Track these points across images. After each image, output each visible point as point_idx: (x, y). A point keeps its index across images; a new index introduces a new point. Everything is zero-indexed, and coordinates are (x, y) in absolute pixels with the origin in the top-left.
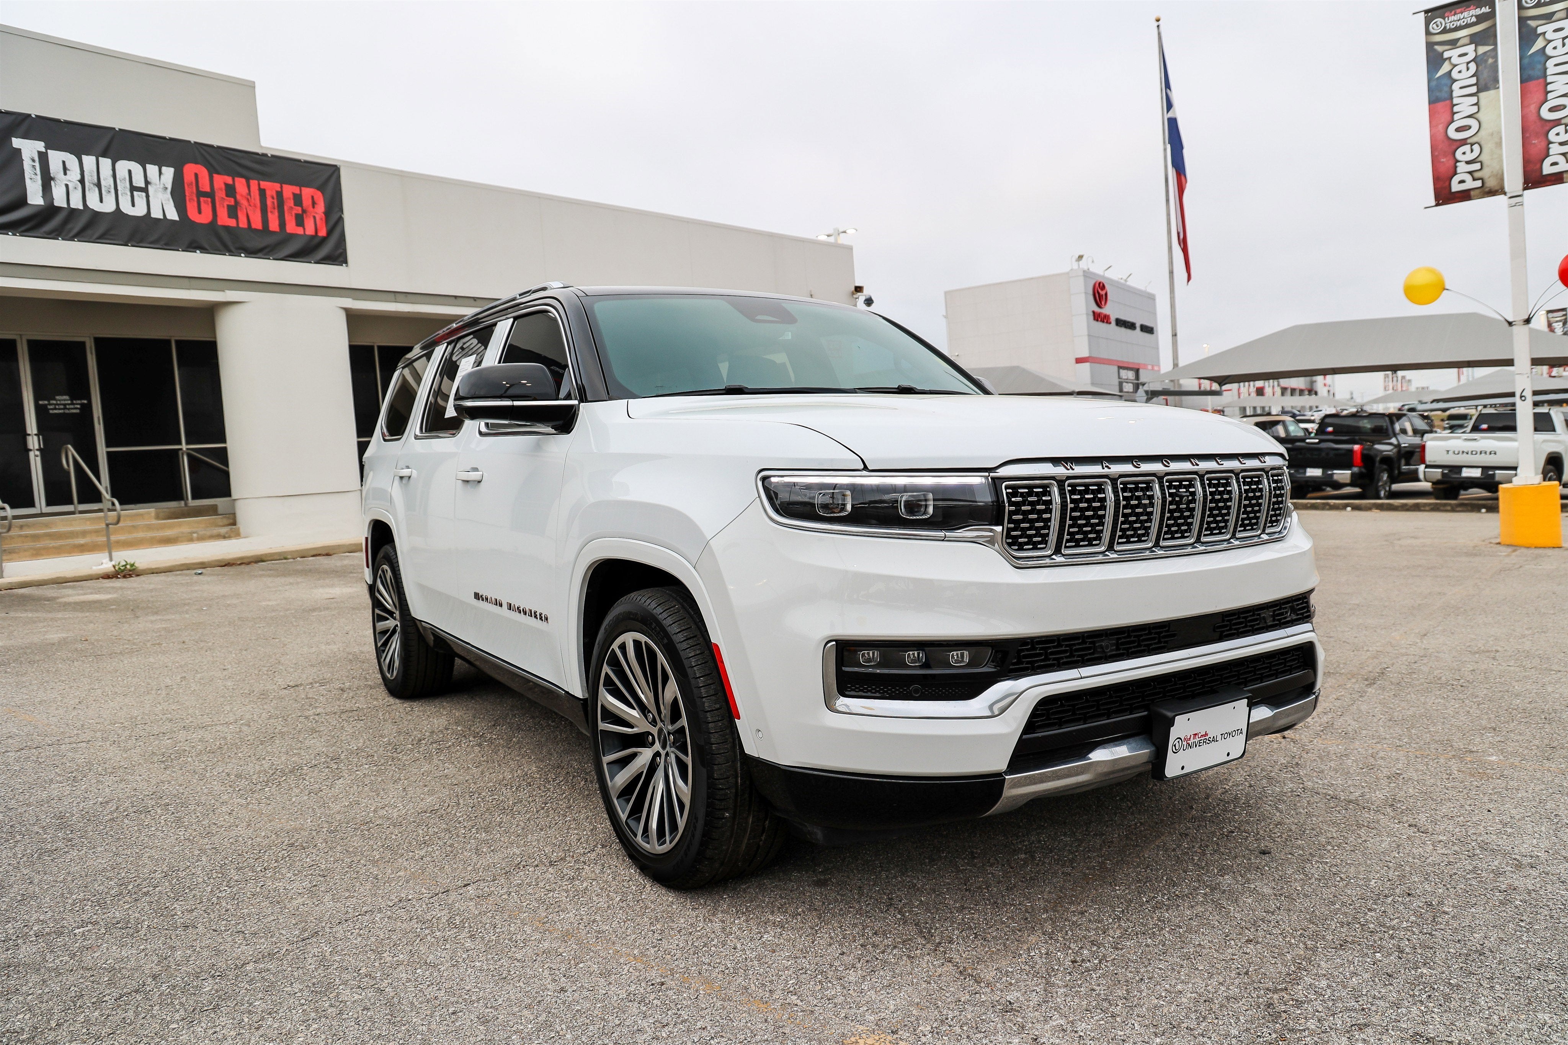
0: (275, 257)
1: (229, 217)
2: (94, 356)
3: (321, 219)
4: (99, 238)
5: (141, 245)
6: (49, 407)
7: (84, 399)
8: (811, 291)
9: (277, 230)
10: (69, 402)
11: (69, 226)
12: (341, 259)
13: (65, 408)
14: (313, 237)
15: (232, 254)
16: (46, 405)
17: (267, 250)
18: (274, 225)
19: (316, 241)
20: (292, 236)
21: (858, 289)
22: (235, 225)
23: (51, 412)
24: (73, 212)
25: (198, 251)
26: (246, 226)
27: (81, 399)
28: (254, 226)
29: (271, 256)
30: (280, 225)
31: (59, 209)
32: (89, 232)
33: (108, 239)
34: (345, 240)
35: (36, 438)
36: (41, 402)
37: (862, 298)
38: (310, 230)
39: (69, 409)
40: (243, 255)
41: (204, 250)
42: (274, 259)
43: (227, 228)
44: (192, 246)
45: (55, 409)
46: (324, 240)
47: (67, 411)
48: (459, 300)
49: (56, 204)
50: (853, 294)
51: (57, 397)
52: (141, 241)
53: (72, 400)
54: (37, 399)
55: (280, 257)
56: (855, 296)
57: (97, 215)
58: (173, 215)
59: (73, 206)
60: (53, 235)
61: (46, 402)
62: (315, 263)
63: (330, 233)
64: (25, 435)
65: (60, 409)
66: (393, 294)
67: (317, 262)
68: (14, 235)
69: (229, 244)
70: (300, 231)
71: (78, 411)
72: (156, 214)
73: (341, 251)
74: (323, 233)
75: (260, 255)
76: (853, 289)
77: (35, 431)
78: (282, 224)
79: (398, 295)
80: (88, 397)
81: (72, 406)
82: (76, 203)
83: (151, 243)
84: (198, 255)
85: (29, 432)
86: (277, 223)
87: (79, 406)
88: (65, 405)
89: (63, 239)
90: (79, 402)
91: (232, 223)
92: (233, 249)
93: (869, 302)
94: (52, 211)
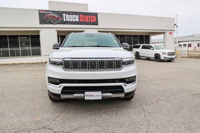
3: (95, 20)
9: (90, 21)
11: (68, 23)
19: (95, 22)
20: (92, 22)
24: (68, 21)
26: (86, 21)
34: (98, 22)
44: (80, 24)
48: (112, 29)
56: (175, 26)
57: (70, 22)
58: (78, 21)
60: (66, 24)
67: (95, 25)
68: (63, 24)
76: (174, 24)
93: (177, 26)
94: (66, 21)
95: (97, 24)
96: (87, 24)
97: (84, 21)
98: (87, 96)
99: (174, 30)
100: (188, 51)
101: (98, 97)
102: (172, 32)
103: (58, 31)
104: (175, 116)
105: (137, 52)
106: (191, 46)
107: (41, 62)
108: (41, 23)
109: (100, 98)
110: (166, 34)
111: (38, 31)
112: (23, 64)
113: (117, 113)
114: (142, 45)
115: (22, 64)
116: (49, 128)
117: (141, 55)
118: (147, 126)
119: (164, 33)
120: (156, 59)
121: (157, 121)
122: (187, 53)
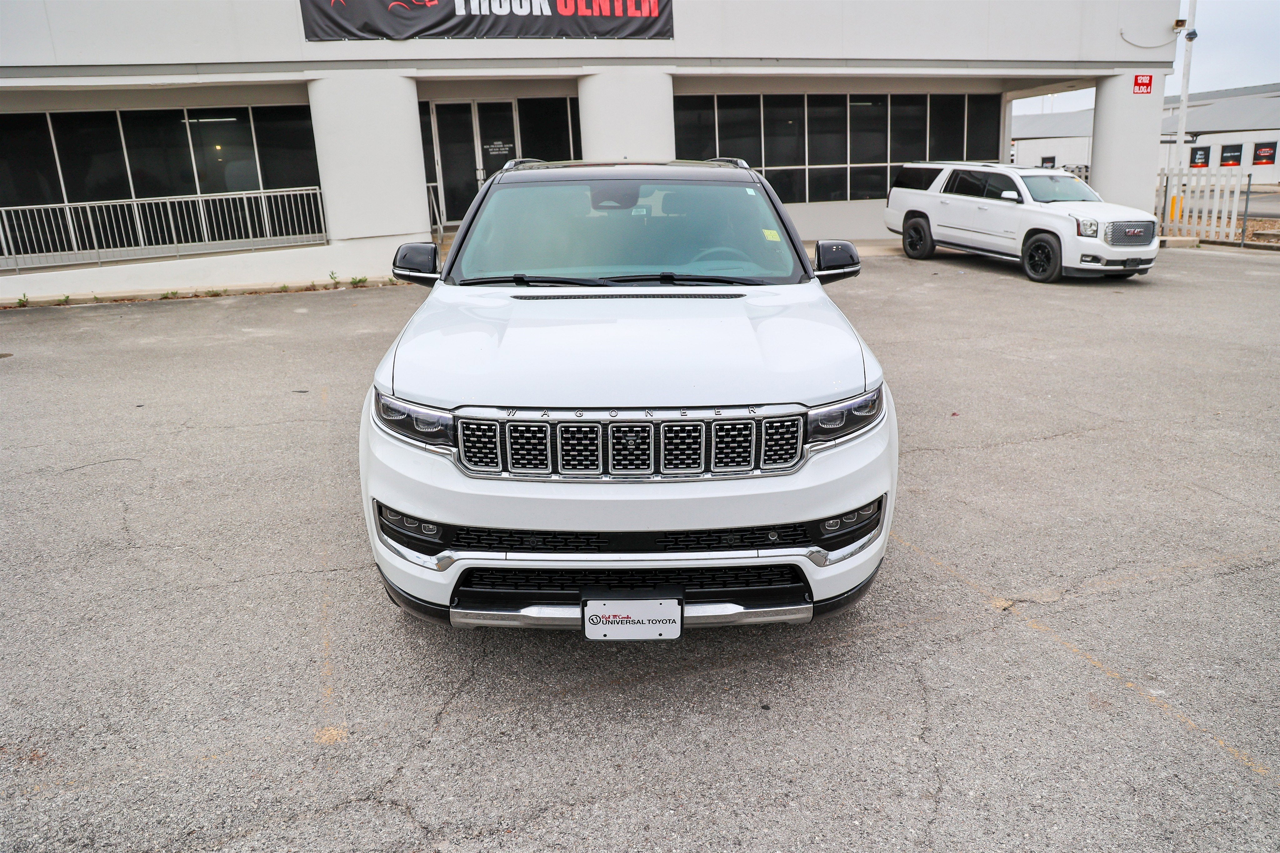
0: (619, 37)
1: (587, 8)
2: (517, 112)
3: (654, 2)
4: (500, 34)
5: (526, 37)
6: (490, 150)
7: (511, 144)
8: (1121, 29)
9: (622, 15)
10: (502, 146)
11: (481, 28)
12: (669, 34)
13: (499, 151)
14: (647, 18)
15: (588, 37)
16: (488, 149)
17: (612, 33)
18: (619, 12)
19: (650, 20)
20: (632, 19)
21: (1180, 23)
22: (590, 14)
23: (491, 153)
24: (483, 17)
25: (564, 38)
26: (598, 14)
27: (509, 144)
28: (604, 14)
29: (616, 36)
30: (623, 12)
31: (475, 16)
32: (493, 31)
33: (506, 35)
34: (672, 18)
35: (482, 172)
36: (485, 147)
37: (1184, 31)
38: (645, 12)
39: (501, 151)
40: (595, 37)
41: (568, 36)
42: (618, 39)
43: (584, 17)
44: (561, 34)
45: (493, 151)
46: (656, 19)
47: (500, 153)
48: (764, 61)
49: (473, 13)
50: (1174, 29)
51: (495, 143)
52: (526, 34)
53: (503, 145)
54: (482, 145)
55: (623, 36)
56: (1175, 31)
57: (498, 18)
58: (547, 12)
59: (483, 13)
60: (471, 36)
61: (488, 147)
62: (649, 39)
63: (660, 13)
64: (475, 170)
65: (496, 151)
66: (709, 60)
67: (650, 38)
68: (448, 38)
69: (586, 29)
70: (638, 14)
71: (507, 152)
72: (537, 12)
73: (669, 27)
74: (655, 14)
75: (608, 36)
76: (1174, 23)
77: (482, 167)
78: (625, 10)
79: (713, 61)
80: (513, 142)
81: (503, 149)
82: (485, 11)
83: (533, 34)
84: (564, 41)
85: (478, 167)
86: (621, 9)
87: (507, 149)
88: (499, 148)
89: (477, 38)
90: (507, 146)
91: (588, 13)
92: (588, 33)
93: (1192, 36)
94: (470, 18)
95: (667, 33)
96: (602, 35)
97: (583, 11)
98: (597, 620)
99: (1168, 64)
100: (1247, 193)
101: (660, 628)
102: (1155, 72)
103: (421, 84)
104: (1096, 737)
105: (912, 215)
106: (1271, 159)
107: (328, 281)
108: (312, 34)
109: (673, 632)
110: (1110, 87)
111: (303, 87)
112: (226, 293)
113: (769, 698)
114: (947, 168)
115: (216, 295)
116: (394, 803)
117: (937, 232)
118: (927, 805)
119: (1098, 82)
120: (1034, 267)
121: (988, 767)
122: (1237, 206)
